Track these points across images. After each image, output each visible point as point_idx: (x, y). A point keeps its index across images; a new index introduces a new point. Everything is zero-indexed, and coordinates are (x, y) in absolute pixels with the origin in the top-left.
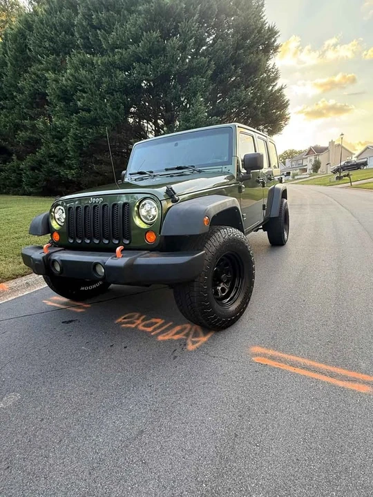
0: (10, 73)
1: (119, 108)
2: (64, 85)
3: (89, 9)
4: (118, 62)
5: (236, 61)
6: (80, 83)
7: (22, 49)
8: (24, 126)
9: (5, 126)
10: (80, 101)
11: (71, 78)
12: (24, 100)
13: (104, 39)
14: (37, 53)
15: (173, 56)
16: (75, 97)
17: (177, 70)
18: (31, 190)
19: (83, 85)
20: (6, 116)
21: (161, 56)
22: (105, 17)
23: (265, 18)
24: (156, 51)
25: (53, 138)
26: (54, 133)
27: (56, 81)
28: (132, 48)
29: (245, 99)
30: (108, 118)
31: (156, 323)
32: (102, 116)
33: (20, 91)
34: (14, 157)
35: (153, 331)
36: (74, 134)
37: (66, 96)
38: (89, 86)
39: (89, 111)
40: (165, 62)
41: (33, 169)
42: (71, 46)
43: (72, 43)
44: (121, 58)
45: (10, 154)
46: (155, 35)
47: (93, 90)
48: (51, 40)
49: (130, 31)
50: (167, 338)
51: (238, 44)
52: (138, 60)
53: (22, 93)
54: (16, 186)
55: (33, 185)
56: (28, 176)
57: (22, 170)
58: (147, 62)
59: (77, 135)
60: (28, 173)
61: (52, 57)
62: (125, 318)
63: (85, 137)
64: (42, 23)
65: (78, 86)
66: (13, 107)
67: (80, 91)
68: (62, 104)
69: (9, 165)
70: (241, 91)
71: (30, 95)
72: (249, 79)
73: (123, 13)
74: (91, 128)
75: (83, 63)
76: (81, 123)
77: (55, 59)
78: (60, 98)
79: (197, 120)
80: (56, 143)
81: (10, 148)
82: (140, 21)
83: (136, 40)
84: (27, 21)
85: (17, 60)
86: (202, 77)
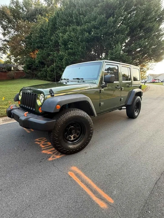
0: (49, 34)
1: (84, 48)
2: (65, 39)
3: (79, 7)
4: (86, 29)
5: (141, 26)
6: (71, 38)
7: (54, 24)
8: (51, 54)
9: (45, 54)
10: (70, 45)
11: (68, 36)
12: (52, 44)
13: (83, 19)
14: (59, 26)
15: (110, 26)
16: (68, 44)
17: (111, 32)
18: (50, 79)
19: (72, 39)
20: (46, 50)
21: (105, 26)
22: (85, 10)
23: (162, 4)
24: (103, 23)
25: (59, 60)
26: (59, 58)
27: (62, 37)
28: (93, 22)
29: (143, 44)
30: (79, 52)
31: (48, 144)
32: (77, 52)
33: (51, 41)
34: (46, 66)
35: (44, 148)
36: (66, 58)
37: (65, 43)
38: (74, 39)
39: (72, 49)
40: (106, 28)
41: (51, 71)
42: (72, 22)
43: (72, 21)
44: (88, 27)
45: (45, 65)
46: (103, 16)
47: (75, 41)
48: (65, 20)
49: (93, 15)
50: (45, 152)
51: (143, 18)
52: (95, 28)
53: (52, 42)
54: (45, 77)
55: (51, 77)
56: (49, 74)
57: (48, 71)
58: (98, 28)
59: (66, 59)
60: (49, 72)
61: (64, 27)
62: (39, 139)
63: (69, 60)
64: (63, 14)
65: (70, 39)
66: (48, 47)
67: (70, 41)
68: (63, 46)
69: (44, 69)
70: (142, 41)
71: (55, 42)
72: (147, 35)
73: (93, 7)
74: (72, 56)
75: (74, 29)
76: (69, 54)
77: (65, 28)
78: (63, 44)
79: (116, 55)
80: (60, 62)
81: (45, 62)
82: (98, 10)
83: (95, 19)
84: (58, 13)
85: (52, 29)
86: (122, 35)
